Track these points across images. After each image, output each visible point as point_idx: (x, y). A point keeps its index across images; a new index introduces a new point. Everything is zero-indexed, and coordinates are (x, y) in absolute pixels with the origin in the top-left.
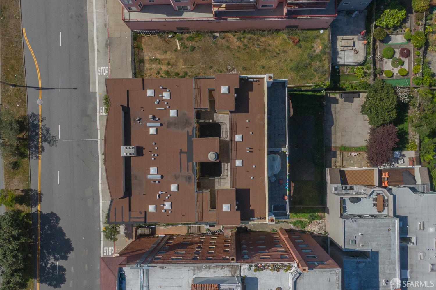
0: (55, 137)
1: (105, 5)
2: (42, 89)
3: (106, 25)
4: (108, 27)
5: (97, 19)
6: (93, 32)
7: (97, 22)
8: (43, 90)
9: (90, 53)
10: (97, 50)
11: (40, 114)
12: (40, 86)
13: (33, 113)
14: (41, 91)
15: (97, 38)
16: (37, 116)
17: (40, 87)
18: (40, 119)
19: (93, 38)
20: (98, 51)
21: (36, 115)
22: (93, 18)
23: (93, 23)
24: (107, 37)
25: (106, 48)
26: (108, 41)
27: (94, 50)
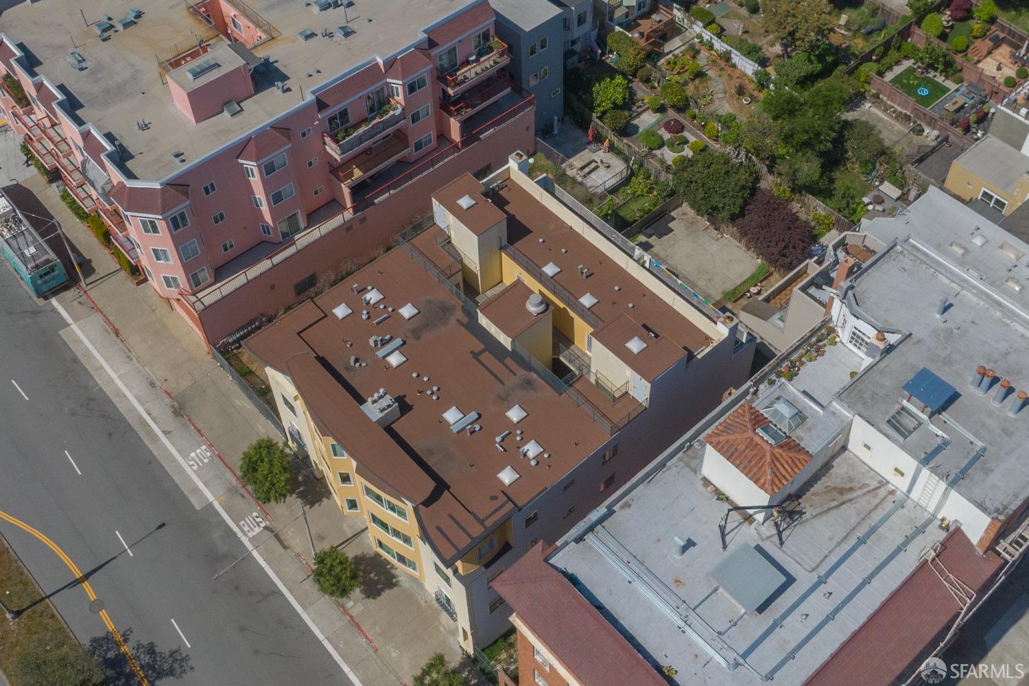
0: (177, 651)
1: (129, 357)
2: (86, 577)
3: (152, 384)
4: (158, 383)
5: (127, 386)
6: (133, 409)
7: (131, 389)
8: (91, 578)
9: (151, 447)
10: (163, 432)
11: (111, 630)
12: (78, 574)
13: (94, 640)
14: (86, 582)
15: (149, 414)
16: (108, 638)
17: (78, 577)
18: (119, 638)
19: (141, 417)
20: (166, 433)
21: (104, 639)
22: (118, 389)
23: (125, 396)
24: (168, 400)
25: (180, 418)
26: (175, 404)
27: (157, 435)
